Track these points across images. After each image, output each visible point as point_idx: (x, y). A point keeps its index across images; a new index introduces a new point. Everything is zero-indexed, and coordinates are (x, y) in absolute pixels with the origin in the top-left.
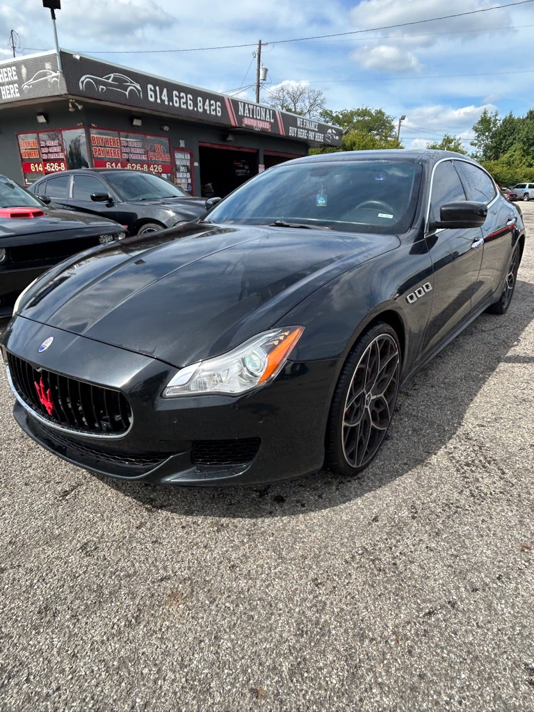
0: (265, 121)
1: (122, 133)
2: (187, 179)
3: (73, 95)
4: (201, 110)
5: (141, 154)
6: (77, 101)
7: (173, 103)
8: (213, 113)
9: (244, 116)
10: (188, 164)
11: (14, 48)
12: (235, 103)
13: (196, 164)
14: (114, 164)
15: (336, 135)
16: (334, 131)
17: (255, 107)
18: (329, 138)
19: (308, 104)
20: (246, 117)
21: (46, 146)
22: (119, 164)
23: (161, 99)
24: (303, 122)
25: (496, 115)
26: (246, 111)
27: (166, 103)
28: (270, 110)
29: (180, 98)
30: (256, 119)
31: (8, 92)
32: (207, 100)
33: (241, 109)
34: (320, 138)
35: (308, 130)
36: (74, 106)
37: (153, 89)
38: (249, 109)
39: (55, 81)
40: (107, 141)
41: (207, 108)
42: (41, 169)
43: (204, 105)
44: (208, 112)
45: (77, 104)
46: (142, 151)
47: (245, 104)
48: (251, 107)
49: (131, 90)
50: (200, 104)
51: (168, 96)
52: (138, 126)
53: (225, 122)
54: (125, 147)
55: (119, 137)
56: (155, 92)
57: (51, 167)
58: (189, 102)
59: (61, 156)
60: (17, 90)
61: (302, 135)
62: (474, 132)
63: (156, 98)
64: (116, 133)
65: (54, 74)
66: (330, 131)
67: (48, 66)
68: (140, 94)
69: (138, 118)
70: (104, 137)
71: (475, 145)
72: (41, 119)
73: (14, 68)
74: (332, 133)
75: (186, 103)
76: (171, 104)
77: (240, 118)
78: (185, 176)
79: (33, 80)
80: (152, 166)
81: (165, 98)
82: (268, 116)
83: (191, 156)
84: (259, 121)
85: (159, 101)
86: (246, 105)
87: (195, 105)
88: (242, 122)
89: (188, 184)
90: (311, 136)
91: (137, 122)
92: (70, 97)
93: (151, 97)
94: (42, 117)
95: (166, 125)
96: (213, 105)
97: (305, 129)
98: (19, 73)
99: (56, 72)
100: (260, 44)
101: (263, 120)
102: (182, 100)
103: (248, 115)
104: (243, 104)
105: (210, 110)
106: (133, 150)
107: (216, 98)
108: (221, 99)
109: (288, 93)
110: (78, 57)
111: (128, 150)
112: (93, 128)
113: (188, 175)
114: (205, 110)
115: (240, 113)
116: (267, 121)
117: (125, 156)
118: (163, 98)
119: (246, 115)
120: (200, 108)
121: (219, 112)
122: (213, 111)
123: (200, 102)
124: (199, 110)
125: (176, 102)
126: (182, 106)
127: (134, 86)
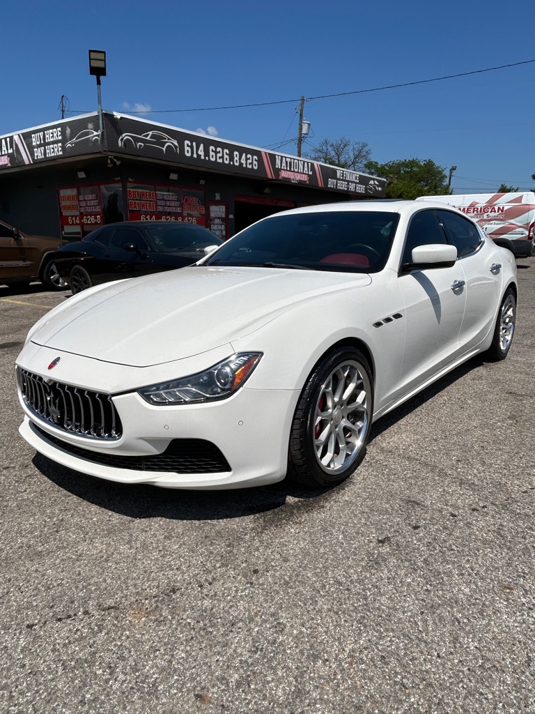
0: (303, 173)
1: (158, 187)
2: (222, 231)
3: (112, 152)
4: (237, 164)
5: (176, 207)
6: (115, 157)
7: (209, 158)
8: (250, 167)
9: (281, 169)
10: (224, 216)
11: (63, 111)
12: (272, 157)
13: (231, 216)
14: (148, 217)
15: (378, 186)
16: (376, 183)
17: (292, 160)
18: (371, 189)
19: (352, 157)
20: (284, 170)
21: (84, 200)
22: (154, 217)
23: (197, 154)
24: (343, 174)
26: (284, 164)
27: (203, 157)
28: (308, 163)
29: (216, 153)
30: (294, 171)
31: (52, 150)
32: (244, 155)
33: (278, 162)
34: (361, 189)
35: (349, 182)
36: (112, 162)
37: (190, 144)
38: (287, 162)
39: (96, 139)
40: (143, 195)
41: (243, 161)
42: (78, 222)
43: (240, 159)
44: (244, 166)
45: (115, 160)
46: (177, 203)
47: (282, 157)
48: (288, 160)
49: (169, 146)
50: (236, 158)
51: (204, 151)
52: (175, 180)
53: (261, 175)
54: (160, 200)
55: (155, 191)
56: (191, 147)
57: (88, 219)
58: (226, 156)
59: (98, 209)
60: (60, 149)
61: (342, 186)
63: (192, 153)
64: (153, 187)
65: (95, 133)
66: (372, 182)
67: (90, 126)
68: (176, 150)
69: (174, 172)
70: (140, 191)
72: (82, 175)
73: (59, 129)
74: (375, 184)
75: (222, 157)
76: (207, 158)
77: (277, 171)
78: (219, 227)
79: (76, 139)
80: (186, 218)
81: (201, 152)
82: (306, 169)
83: (227, 209)
84: (296, 174)
85: (195, 156)
86: (284, 159)
87: (232, 159)
88: (279, 175)
89: (223, 236)
90: (352, 187)
91: (173, 177)
92: (109, 153)
93: (188, 152)
94: (83, 173)
95: (202, 179)
96: (249, 159)
97: (345, 181)
98: (63, 133)
99: (97, 131)
100: (303, 100)
101: (301, 173)
102: (219, 155)
103: (285, 168)
104: (280, 157)
105: (246, 164)
106: (168, 203)
107: (253, 152)
108: (258, 153)
109: (332, 145)
110: (119, 117)
111: (163, 203)
112: (130, 182)
113: (223, 227)
114: (241, 164)
115: (277, 167)
116: (305, 174)
117: (160, 209)
118: (199, 153)
119: (283, 168)
120: (236, 162)
121: (255, 166)
122: (249, 164)
123: (236, 156)
124: (235, 164)
125: (212, 157)
126: (218, 160)
127: (172, 143)
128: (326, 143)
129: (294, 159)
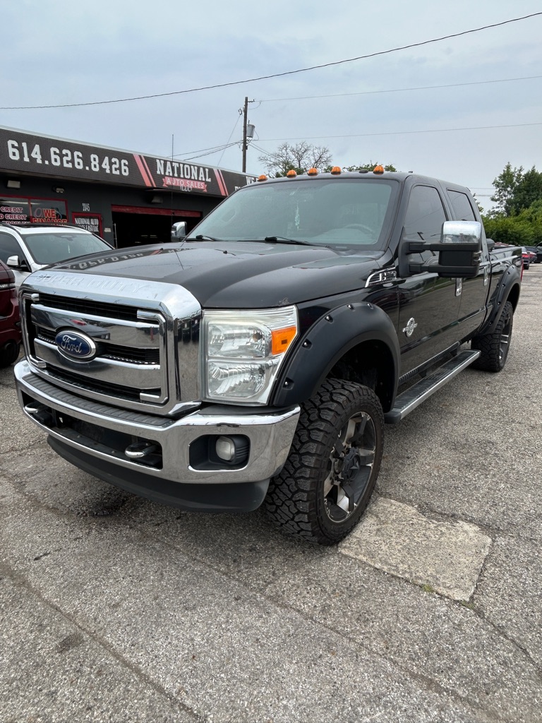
0: (198, 180)
4: (97, 169)
5: (21, 220)
7: (50, 161)
8: (117, 173)
9: (165, 175)
12: (151, 162)
13: (108, 230)
17: (181, 165)
19: (313, 162)
20: (169, 176)
23: (30, 157)
25: (520, 170)
26: (169, 170)
27: (39, 161)
28: (204, 169)
29: (61, 156)
30: (184, 178)
32: (107, 159)
37: (16, 145)
38: (173, 168)
41: (106, 166)
43: (100, 163)
44: (108, 171)
46: (23, 217)
47: (165, 162)
48: (176, 165)
50: (94, 163)
51: (41, 154)
52: (17, 189)
53: (135, 182)
56: (20, 149)
58: (76, 160)
62: (495, 187)
63: (22, 156)
69: (14, 178)
71: (496, 200)
75: (72, 161)
76: (47, 162)
77: (159, 178)
81: (36, 153)
82: (202, 175)
83: (100, 221)
84: (188, 181)
85: (26, 159)
86: (169, 164)
87: (87, 162)
88: (162, 183)
91: (11, 184)
93: (14, 154)
95: (58, 187)
96: (115, 163)
100: (247, 101)
101: (195, 180)
102: (65, 159)
103: (171, 174)
104: (162, 161)
105: (111, 169)
106: (8, 217)
107: (121, 155)
108: (129, 157)
109: (293, 151)
114: (102, 170)
115: (158, 172)
116: (202, 181)
118: (33, 155)
119: (167, 174)
120: (95, 166)
121: (125, 171)
122: (116, 169)
123: (95, 160)
124: (93, 169)
125: (56, 160)
126: (65, 165)
128: (286, 147)
129: (184, 164)
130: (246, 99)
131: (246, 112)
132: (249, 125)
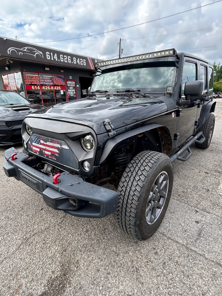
1: (39, 73)
2: (74, 92)
4: (75, 63)
5: (50, 82)
6: (10, 59)
7: (60, 60)
8: (82, 64)
10: (74, 86)
12: (93, 60)
13: (78, 86)
14: (36, 87)
22: (39, 87)
23: (53, 58)
27: (57, 60)
29: (64, 58)
32: (79, 59)
36: (9, 62)
37: (49, 54)
40: (32, 77)
41: (78, 62)
43: (77, 61)
44: (79, 64)
46: (50, 81)
49: (37, 54)
51: (57, 57)
52: (48, 71)
53: (88, 68)
54: (41, 79)
55: (38, 75)
56: (50, 55)
57: (12, 88)
58: (69, 59)
64: (37, 73)
69: (47, 67)
70: (31, 75)
72: (7, 68)
75: (67, 60)
76: (59, 60)
78: (72, 91)
80: (56, 87)
83: (75, 83)
85: (52, 59)
87: (72, 60)
89: (74, 94)
91: (47, 69)
93: (48, 57)
95: (62, 70)
96: (81, 61)
100: (120, 40)
102: (65, 59)
104: (97, 60)
105: (80, 63)
106: (46, 81)
107: (83, 58)
108: (86, 58)
110: (5, 39)
111: (43, 81)
112: (25, 71)
113: (74, 90)
117: (42, 83)
118: (55, 57)
120: (75, 62)
121: (85, 64)
122: (82, 63)
123: (75, 59)
124: (74, 63)
125: (62, 59)
126: (65, 61)
127: (38, 53)
130: (120, 39)
131: (120, 44)
132: (121, 49)
